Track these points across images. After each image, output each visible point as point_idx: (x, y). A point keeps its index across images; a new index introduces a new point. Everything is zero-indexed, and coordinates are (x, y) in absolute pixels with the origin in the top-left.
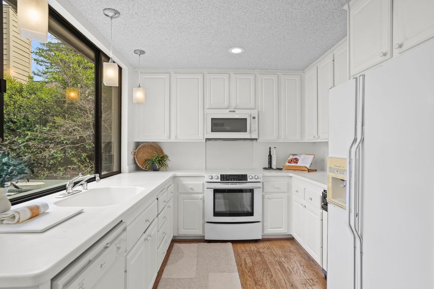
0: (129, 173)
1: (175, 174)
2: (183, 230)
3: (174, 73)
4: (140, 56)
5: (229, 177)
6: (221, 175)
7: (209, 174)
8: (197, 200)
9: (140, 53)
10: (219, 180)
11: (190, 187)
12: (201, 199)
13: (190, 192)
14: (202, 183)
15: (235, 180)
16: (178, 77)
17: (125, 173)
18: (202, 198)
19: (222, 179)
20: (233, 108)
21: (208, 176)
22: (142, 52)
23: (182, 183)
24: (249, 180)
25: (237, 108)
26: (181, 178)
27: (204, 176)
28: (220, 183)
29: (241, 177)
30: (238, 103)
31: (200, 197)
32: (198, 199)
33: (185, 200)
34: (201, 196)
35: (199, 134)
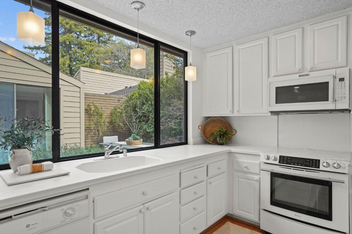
0: (193, 145)
1: (230, 150)
2: (238, 210)
3: (237, 45)
4: (191, 37)
5: (290, 160)
6: (280, 156)
7: (266, 154)
8: (252, 182)
9: (191, 34)
10: (277, 162)
11: (244, 166)
12: (257, 180)
13: (245, 171)
14: (258, 162)
15: (300, 165)
16: (240, 48)
17: (190, 145)
18: (259, 180)
19: (282, 162)
20: (309, 70)
21: (264, 156)
22: (193, 33)
23: (237, 160)
24: (321, 168)
25: (314, 69)
26: (237, 155)
27: (260, 155)
28: (279, 166)
29: (309, 162)
30: (316, 63)
31: (255, 179)
32: (253, 180)
33: (240, 179)
34: (256, 177)
35: (262, 107)
